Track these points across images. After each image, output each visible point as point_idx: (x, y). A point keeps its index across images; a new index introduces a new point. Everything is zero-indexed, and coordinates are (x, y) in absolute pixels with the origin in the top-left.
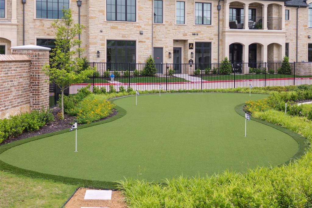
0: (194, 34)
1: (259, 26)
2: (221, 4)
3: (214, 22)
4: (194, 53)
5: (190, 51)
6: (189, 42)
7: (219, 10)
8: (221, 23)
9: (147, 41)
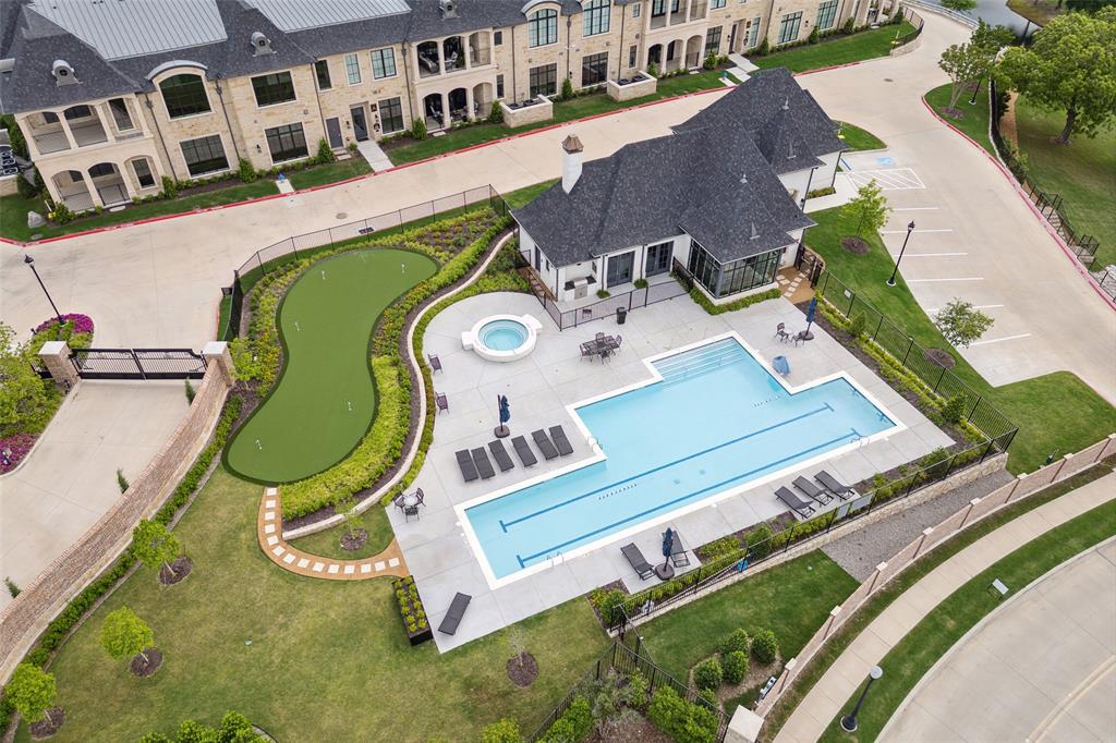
0: (375, 92)
1: (460, 64)
2: (406, 46)
3: (400, 70)
4: (379, 116)
5: (374, 113)
6: (370, 103)
7: (404, 54)
8: (409, 70)
9: (315, 119)
